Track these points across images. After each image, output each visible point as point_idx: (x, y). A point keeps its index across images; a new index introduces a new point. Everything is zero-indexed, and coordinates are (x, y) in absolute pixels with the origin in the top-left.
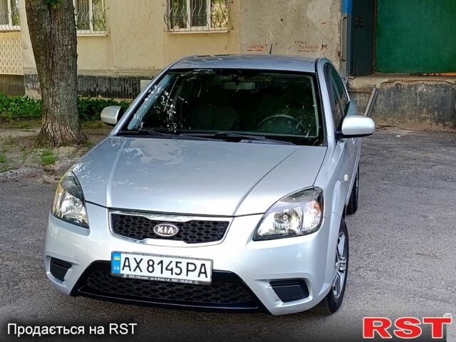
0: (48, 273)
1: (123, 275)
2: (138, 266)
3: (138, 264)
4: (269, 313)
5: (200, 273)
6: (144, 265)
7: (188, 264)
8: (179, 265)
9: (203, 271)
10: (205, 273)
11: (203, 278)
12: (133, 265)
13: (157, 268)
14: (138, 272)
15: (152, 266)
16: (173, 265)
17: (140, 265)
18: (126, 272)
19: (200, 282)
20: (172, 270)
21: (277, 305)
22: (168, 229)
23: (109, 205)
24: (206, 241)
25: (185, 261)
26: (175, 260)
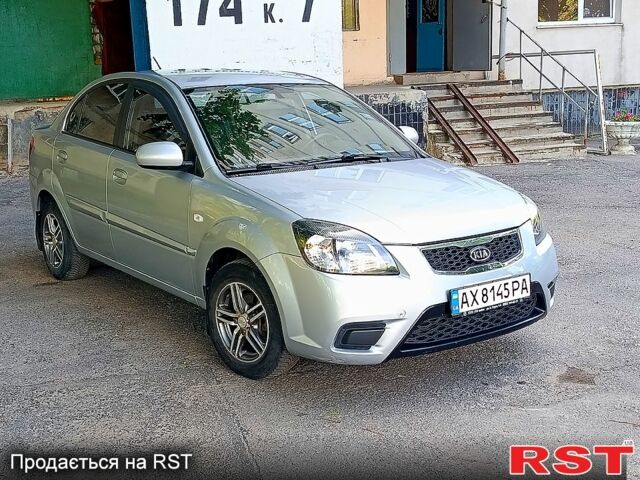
1: (463, 313)
2: (475, 300)
3: (474, 297)
5: (523, 289)
7: (513, 283)
8: (506, 287)
9: (524, 286)
10: (526, 288)
11: (524, 294)
12: (470, 299)
13: (490, 295)
14: (475, 307)
15: (486, 295)
16: (502, 288)
17: (477, 298)
18: (465, 309)
19: (523, 298)
20: (502, 294)
25: (510, 281)
26: (503, 282)
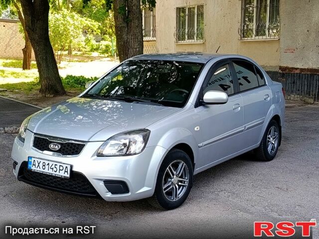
2: (38, 165)
4: (103, 199)
5: (65, 171)
6: (41, 165)
7: (60, 166)
8: (56, 166)
10: (67, 172)
11: (66, 175)
12: (37, 165)
13: (47, 167)
14: (38, 169)
15: (45, 166)
16: (53, 166)
18: (33, 168)
19: (64, 177)
20: (53, 169)
22: (56, 146)
23: (35, 131)
24: (72, 155)
26: (55, 163)
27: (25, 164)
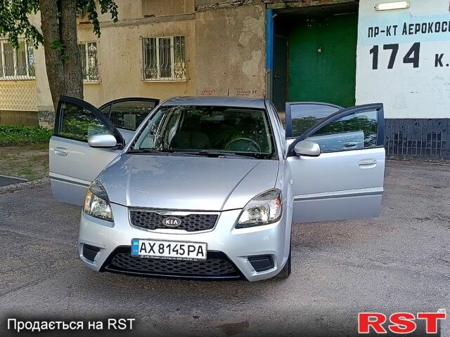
0: (81, 255)
1: (140, 256)
2: (152, 249)
3: (152, 247)
4: (247, 280)
5: (198, 252)
6: (156, 248)
7: (189, 246)
8: (182, 247)
9: (200, 251)
10: (202, 253)
11: (200, 256)
12: (148, 248)
13: (166, 250)
14: (152, 254)
15: (163, 249)
16: (178, 247)
17: (154, 248)
18: (142, 254)
19: (198, 259)
20: (177, 251)
21: (252, 274)
22: (174, 221)
23: (128, 204)
24: (201, 230)
25: (186, 245)
26: (179, 244)
27: (123, 251)
